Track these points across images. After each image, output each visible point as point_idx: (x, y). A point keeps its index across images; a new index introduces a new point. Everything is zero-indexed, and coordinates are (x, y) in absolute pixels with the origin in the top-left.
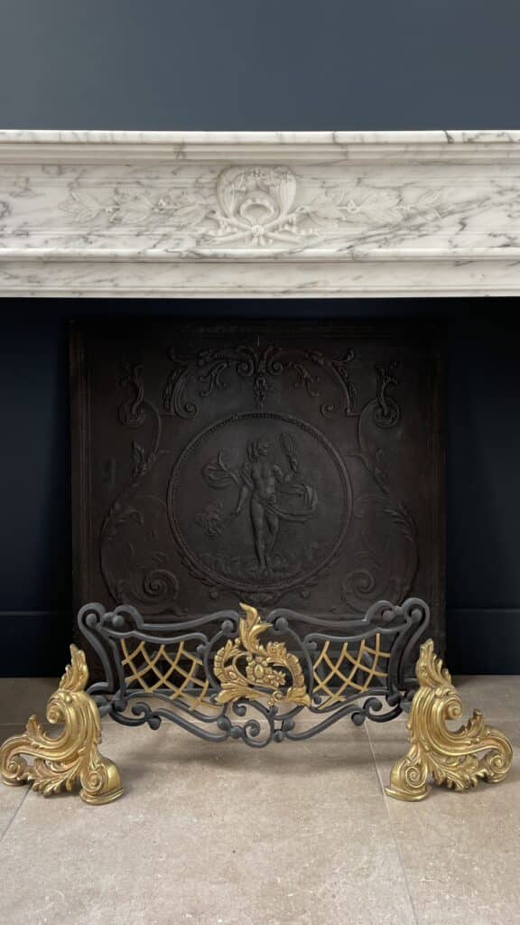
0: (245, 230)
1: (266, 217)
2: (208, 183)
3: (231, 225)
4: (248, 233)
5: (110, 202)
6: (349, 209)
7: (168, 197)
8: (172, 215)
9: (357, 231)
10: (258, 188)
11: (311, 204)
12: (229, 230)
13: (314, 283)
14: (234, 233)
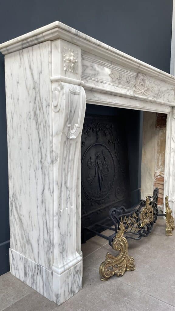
0: (140, 91)
1: (143, 87)
2: (135, 76)
3: (139, 89)
4: (141, 92)
5: (119, 77)
6: (153, 88)
7: (128, 78)
8: (129, 83)
9: (153, 94)
10: (142, 80)
11: (148, 86)
12: (138, 90)
13: (145, 107)
14: (139, 91)
